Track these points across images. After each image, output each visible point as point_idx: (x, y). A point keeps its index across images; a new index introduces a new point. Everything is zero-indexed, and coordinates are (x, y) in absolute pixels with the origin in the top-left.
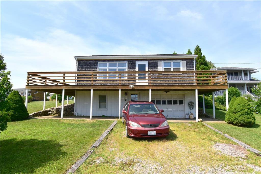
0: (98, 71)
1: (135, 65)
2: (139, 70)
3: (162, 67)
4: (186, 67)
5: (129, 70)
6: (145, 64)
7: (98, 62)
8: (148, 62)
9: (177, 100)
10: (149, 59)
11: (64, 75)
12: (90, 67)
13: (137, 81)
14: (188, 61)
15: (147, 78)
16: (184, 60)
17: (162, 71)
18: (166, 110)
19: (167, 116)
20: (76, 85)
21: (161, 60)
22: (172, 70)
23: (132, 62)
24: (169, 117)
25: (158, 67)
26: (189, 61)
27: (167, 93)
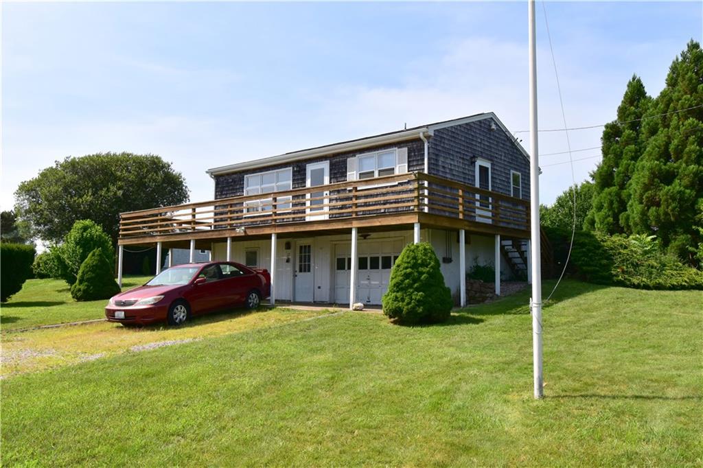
0: (245, 195)
1: (305, 174)
2: (311, 185)
3: (355, 172)
4: (406, 165)
5: (295, 188)
6: (323, 169)
7: (245, 176)
8: (328, 161)
9: (378, 257)
10: (329, 155)
11: (194, 210)
12: (234, 189)
13: (308, 211)
14: (413, 148)
15: (326, 201)
16: (402, 145)
17: (355, 180)
18: (366, 285)
19: (369, 299)
20: (213, 229)
21: (353, 153)
22: (376, 176)
23: (298, 166)
24: (371, 303)
25: (348, 173)
26: (415, 146)
27: (365, 238)
